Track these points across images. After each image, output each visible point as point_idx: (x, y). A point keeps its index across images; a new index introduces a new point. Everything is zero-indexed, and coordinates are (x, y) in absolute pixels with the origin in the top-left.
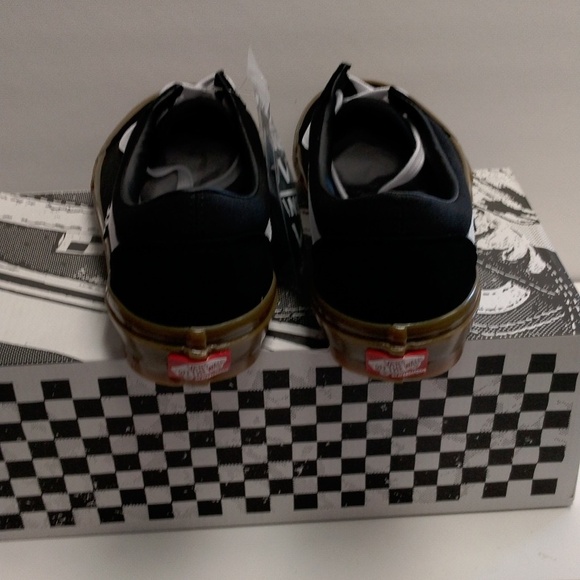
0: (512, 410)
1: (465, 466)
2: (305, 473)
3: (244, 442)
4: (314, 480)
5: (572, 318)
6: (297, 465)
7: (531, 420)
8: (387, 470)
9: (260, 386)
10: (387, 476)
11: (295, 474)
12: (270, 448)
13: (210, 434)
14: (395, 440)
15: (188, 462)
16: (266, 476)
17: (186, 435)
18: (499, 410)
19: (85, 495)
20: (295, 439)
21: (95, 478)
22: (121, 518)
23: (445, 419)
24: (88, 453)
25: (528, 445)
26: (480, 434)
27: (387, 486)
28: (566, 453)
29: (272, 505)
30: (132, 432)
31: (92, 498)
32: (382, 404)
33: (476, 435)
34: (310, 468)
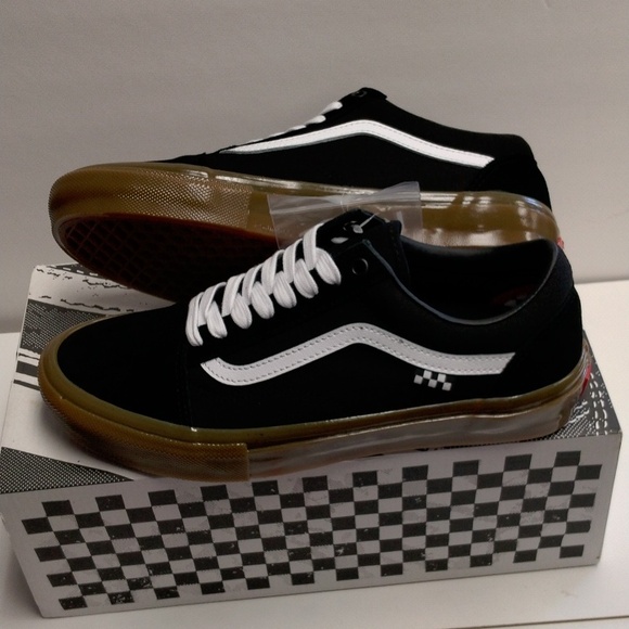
0: (539, 496)
1: (496, 540)
2: (345, 553)
3: (287, 533)
4: (355, 557)
5: (596, 416)
6: (337, 547)
7: (558, 502)
8: (423, 547)
9: (300, 490)
10: (423, 551)
11: (337, 554)
12: (311, 536)
13: (256, 528)
14: (429, 524)
15: (236, 550)
16: (310, 557)
17: (233, 530)
18: (527, 496)
19: (141, 579)
20: (335, 528)
21: (150, 567)
22: (176, 595)
23: (476, 505)
24: (142, 549)
25: (556, 521)
26: (510, 515)
27: (423, 558)
28: (592, 525)
29: (316, 579)
30: (183, 531)
31: (149, 581)
32: (417, 497)
33: (506, 516)
34: (350, 549)
